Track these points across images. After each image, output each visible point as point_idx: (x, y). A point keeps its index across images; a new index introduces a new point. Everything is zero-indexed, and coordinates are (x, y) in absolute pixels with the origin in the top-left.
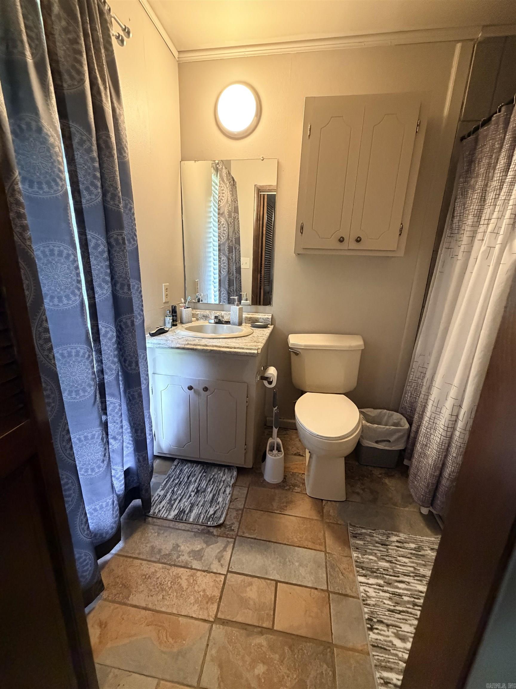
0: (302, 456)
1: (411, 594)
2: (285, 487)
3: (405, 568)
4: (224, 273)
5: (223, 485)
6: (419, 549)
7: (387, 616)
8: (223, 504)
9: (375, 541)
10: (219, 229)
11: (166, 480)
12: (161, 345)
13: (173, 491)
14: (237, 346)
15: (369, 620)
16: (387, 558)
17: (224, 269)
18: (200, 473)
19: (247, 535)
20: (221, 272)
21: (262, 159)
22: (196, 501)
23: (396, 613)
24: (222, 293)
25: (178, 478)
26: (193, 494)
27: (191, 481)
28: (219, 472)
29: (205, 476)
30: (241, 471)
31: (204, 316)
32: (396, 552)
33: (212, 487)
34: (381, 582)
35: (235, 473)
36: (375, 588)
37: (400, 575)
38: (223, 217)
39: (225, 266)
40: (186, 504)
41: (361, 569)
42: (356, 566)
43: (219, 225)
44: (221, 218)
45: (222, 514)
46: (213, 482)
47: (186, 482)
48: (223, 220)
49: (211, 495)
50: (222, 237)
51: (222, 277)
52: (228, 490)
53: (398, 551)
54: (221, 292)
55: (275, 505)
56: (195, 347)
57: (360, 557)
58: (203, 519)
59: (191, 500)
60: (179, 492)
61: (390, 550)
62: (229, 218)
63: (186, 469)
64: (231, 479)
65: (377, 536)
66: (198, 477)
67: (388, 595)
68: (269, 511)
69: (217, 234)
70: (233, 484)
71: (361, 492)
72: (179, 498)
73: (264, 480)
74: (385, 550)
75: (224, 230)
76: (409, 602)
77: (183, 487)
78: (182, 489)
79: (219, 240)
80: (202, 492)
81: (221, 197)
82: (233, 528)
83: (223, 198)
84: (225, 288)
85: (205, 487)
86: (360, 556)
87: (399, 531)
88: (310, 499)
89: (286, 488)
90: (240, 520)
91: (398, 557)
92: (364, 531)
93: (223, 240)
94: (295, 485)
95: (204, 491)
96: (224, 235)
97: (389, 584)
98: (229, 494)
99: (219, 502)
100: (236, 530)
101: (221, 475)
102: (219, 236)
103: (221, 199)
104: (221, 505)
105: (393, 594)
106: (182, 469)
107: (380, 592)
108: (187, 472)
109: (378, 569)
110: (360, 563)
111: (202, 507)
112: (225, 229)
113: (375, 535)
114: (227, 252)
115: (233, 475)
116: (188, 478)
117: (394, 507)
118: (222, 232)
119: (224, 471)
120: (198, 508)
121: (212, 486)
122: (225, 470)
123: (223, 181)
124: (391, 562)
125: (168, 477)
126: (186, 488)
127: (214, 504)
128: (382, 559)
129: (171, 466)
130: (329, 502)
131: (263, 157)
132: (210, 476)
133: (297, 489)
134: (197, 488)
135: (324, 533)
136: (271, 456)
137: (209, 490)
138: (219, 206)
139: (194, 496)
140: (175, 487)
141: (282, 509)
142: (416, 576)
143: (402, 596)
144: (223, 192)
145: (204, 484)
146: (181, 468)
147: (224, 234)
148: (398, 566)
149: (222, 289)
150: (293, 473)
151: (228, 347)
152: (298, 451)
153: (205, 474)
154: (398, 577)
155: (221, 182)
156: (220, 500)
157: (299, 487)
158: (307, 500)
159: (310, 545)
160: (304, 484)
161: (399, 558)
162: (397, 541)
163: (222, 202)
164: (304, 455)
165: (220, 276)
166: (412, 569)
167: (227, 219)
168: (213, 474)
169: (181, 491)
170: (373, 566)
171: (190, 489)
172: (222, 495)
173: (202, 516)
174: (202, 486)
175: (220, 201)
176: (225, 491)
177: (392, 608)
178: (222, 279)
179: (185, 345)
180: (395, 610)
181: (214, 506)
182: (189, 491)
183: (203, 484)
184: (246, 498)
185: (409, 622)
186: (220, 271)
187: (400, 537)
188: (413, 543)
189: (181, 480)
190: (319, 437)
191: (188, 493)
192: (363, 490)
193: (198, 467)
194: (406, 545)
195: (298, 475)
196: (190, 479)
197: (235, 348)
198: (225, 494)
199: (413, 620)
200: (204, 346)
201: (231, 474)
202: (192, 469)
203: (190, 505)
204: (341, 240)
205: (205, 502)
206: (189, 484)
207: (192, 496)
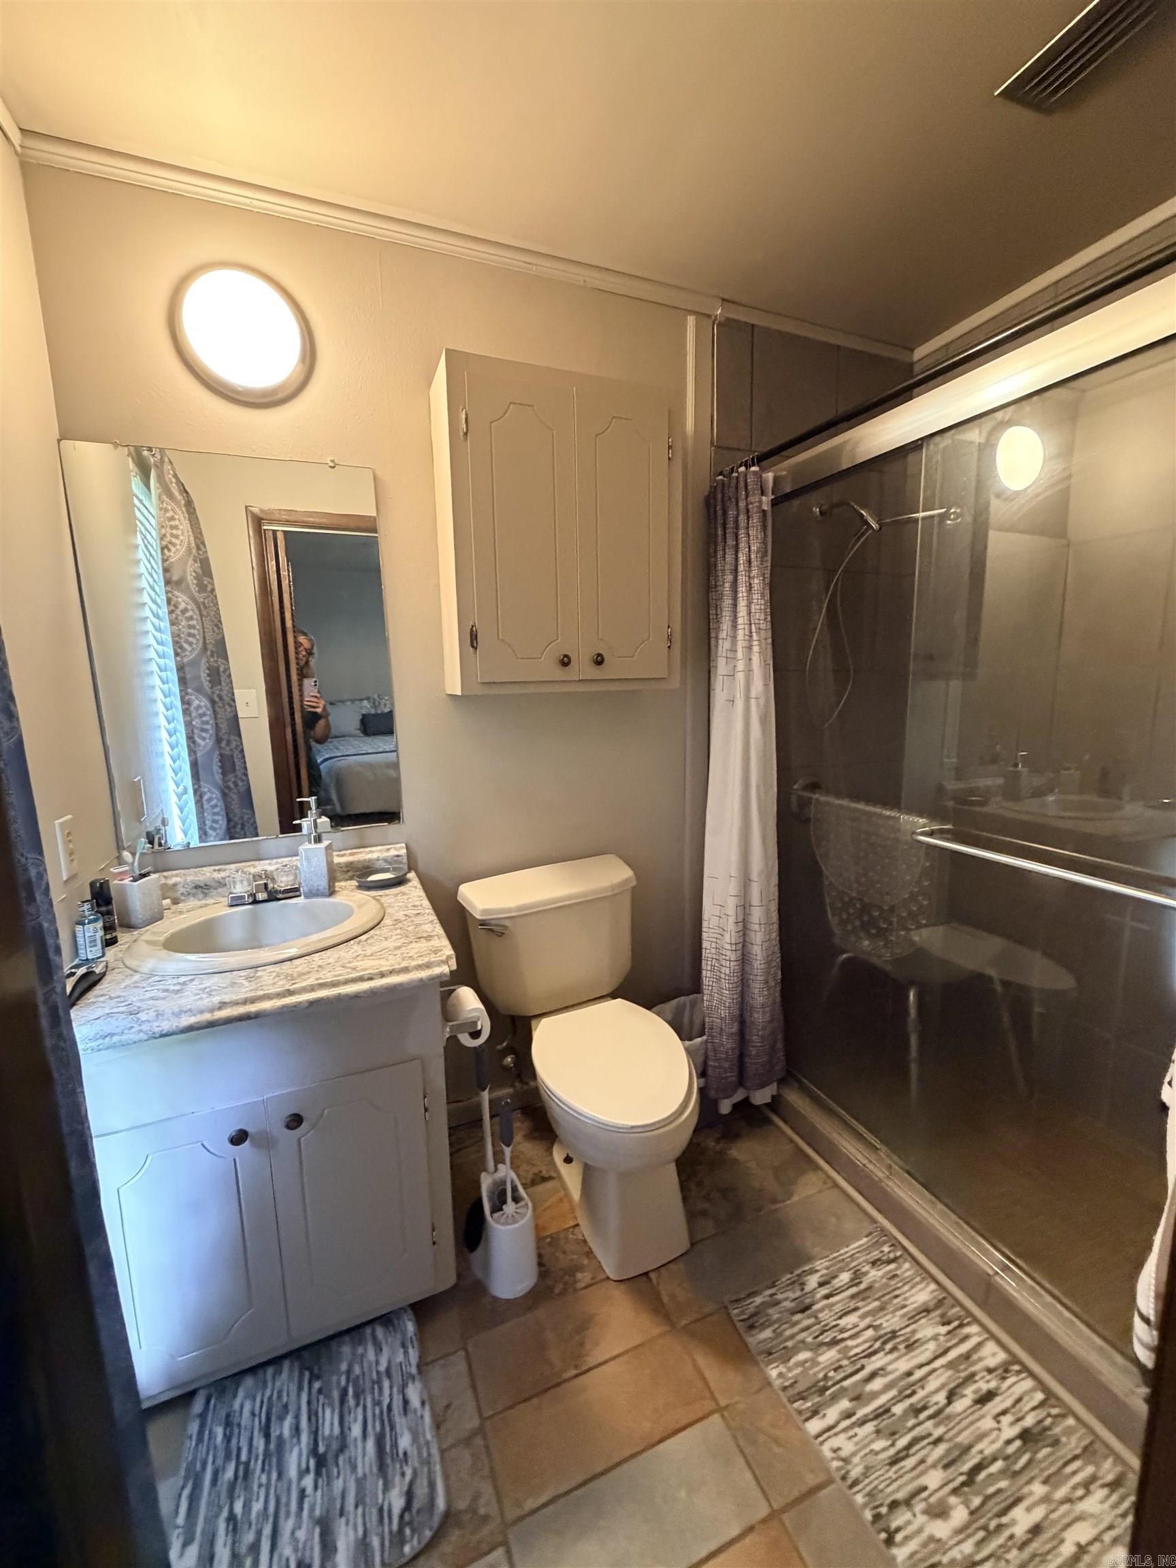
0: (550, 1178)
1: (900, 1392)
2: (551, 1289)
3: (859, 1340)
4: (205, 743)
5: (391, 1388)
6: (857, 1277)
7: (896, 1480)
8: (420, 1453)
9: (788, 1310)
10: (172, 624)
11: (186, 1492)
12: (116, 1039)
13: (232, 1518)
14: (385, 966)
15: (877, 1517)
16: (827, 1338)
17: (203, 730)
18: (300, 1389)
19: (530, 1504)
20: (194, 742)
21: (332, 465)
22: (332, 1500)
23: (903, 1459)
24: (205, 798)
25: (228, 1457)
26: (308, 1481)
27: (280, 1437)
28: (360, 1350)
29: (320, 1391)
30: (423, 1310)
31: (197, 887)
32: (831, 1311)
33: (360, 1417)
34: (845, 1404)
35: (410, 1327)
36: (845, 1430)
37: (864, 1361)
38: (182, 592)
39: (207, 723)
40: (301, 1535)
41: (801, 1402)
42: (789, 1401)
43: (171, 612)
44: (176, 593)
45: (432, 1485)
46: (357, 1396)
47: (267, 1453)
48: (182, 599)
49: (371, 1444)
50: (186, 646)
51: (199, 754)
52: (414, 1393)
53: (833, 1305)
54: (201, 797)
55: (554, 1356)
56: (253, 1008)
57: (784, 1370)
58: (383, 1551)
59: (312, 1509)
60: (257, 1507)
61: (820, 1315)
62: (199, 592)
63: (244, 1404)
64: (406, 1353)
65: (784, 1296)
66: (299, 1408)
67: (870, 1427)
68: (550, 1386)
69: (168, 638)
70: (419, 1366)
71: (706, 1205)
72: (267, 1531)
73: (496, 1299)
74: (812, 1320)
75: (190, 627)
76: (906, 1414)
77: (264, 1479)
78: (263, 1491)
79: (177, 654)
80: (337, 1457)
81: (169, 538)
82: (482, 1511)
83: (174, 540)
84: (215, 784)
85: (337, 1430)
86: (782, 1369)
87: (810, 1259)
88: (623, 1287)
89: (557, 1291)
90: (492, 1469)
91: (839, 1322)
92: (758, 1300)
93: (190, 654)
94: (575, 1269)
95: (343, 1447)
96: (191, 639)
97: (857, 1398)
98: (423, 1403)
99: (405, 1454)
100: (494, 1510)
101: (371, 1355)
102: (176, 643)
103: (170, 543)
104: (414, 1461)
105: (876, 1417)
106: (228, 1416)
107: (857, 1430)
108: (253, 1414)
109: (826, 1377)
110: (792, 1385)
111: (360, 1510)
112: (193, 623)
113: (779, 1297)
114: (206, 685)
115: (404, 1332)
116: (267, 1436)
117: (773, 1207)
118: (186, 631)
119: (374, 1338)
120: (347, 1523)
121: (360, 1410)
122: (374, 1332)
123: (171, 496)
124: (834, 1342)
125: (186, 1479)
126: (274, 1476)
127: (394, 1469)
128: (818, 1347)
129: (184, 1428)
130: (663, 1271)
131: (332, 461)
132: (339, 1382)
133: (583, 1278)
134: (314, 1451)
135: (693, 1360)
136: (503, 1224)
137: (356, 1430)
138: (164, 561)
139: (316, 1488)
140: (231, 1498)
141: (576, 1354)
142: (884, 1343)
143: (888, 1411)
144: (172, 523)
145: (329, 1422)
146: (223, 1414)
147: (193, 636)
148: (850, 1343)
149: (205, 787)
150: (551, 1236)
151: (361, 979)
152: (535, 1170)
153: (317, 1385)
154: (863, 1367)
155: (164, 497)
156: (405, 1442)
157: (581, 1268)
158: (617, 1293)
159: (684, 1416)
160: (589, 1253)
161: (842, 1322)
162: (821, 1285)
163: (173, 549)
164: (554, 1175)
165: (192, 751)
166: (870, 1333)
167: (196, 595)
168: (344, 1367)
169: (262, 1499)
170: (815, 1374)
171: (293, 1472)
172: (404, 1420)
173: (376, 1542)
174: (327, 1432)
175: (167, 547)
176: (406, 1402)
177: (892, 1451)
178: (200, 762)
179: (212, 1011)
180: (899, 1452)
181: (398, 1478)
182: (290, 1482)
183: (327, 1423)
184: (474, 1387)
185: (930, 1460)
186: (190, 738)
187: (817, 1271)
188: (842, 1270)
189: (244, 1457)
190: (639, 1130)
191: (289, 1490)
192: (707, 1198)
193: (285, 1375)
194: (837, 1283)
195: (566, 1238)
196: (274, 1433)
197: (382, 975)
198: (410, 1416)
199: (932, 1450)
200: (280, 995)
201: (399, 1336)
202: (268, 1393)
203: (317, 1530)
204: (565, 662)
205: (360, 1483)
206: (275, 1455)
207: (309, 1490)
